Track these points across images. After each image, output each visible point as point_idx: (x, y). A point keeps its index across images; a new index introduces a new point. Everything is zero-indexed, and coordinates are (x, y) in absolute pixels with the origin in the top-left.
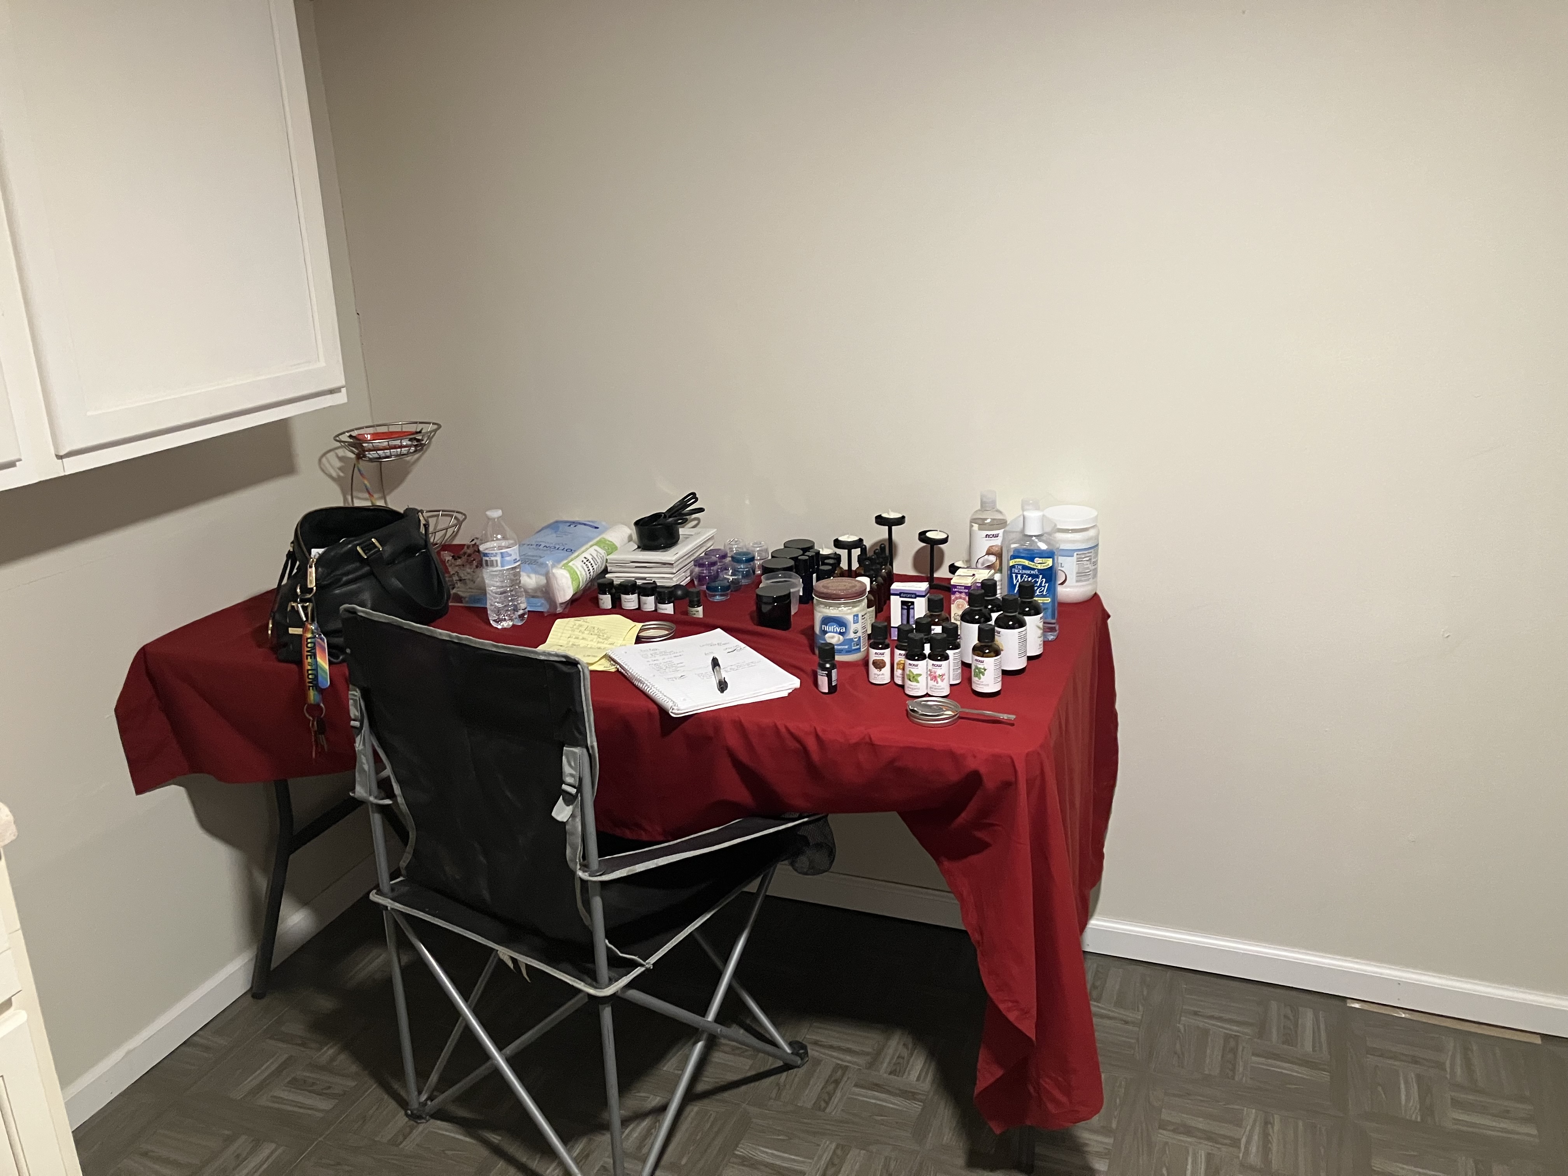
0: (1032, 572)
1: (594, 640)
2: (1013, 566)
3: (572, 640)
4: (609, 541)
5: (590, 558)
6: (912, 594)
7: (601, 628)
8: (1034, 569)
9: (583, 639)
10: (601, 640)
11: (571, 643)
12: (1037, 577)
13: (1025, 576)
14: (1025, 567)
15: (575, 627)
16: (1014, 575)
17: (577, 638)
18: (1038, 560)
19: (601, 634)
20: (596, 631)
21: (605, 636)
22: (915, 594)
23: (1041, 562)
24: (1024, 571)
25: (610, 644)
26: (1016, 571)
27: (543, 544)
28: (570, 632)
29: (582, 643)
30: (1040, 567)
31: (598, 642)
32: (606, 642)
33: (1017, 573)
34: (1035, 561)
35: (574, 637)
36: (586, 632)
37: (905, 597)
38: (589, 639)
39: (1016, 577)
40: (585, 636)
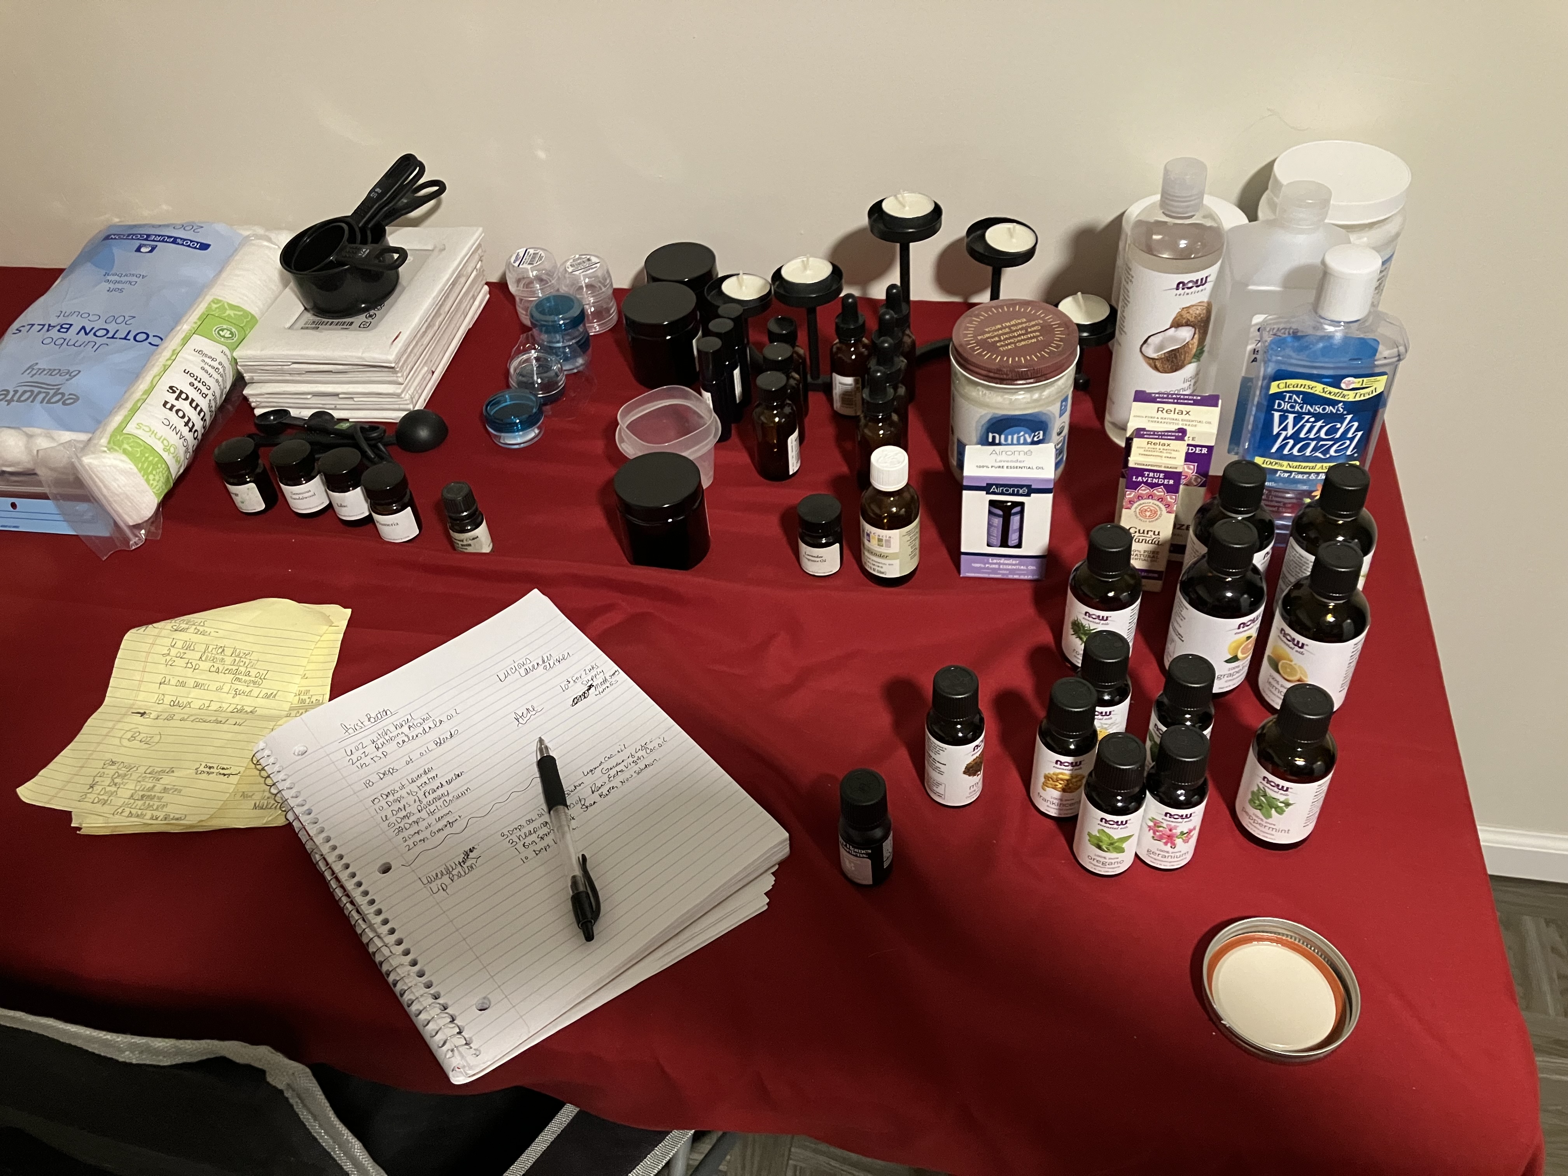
0: (1329, 409)
1: (226, 688)
2: (1280, 396)
3: (171, 692)
4: (233, 307)
5: (183, 384)
6: (1021, 486)
7: (242, 647)
8: (1334, 403)
9: (197, 685)
10: (241, 687)
11: (167, 699)
12: (1340, 418)
13: (1307, 417)
14: (1310, 398)
15: (174, 652)
16: (1277, 415)
17: (183, 684)
18: (1350, 383)
19: (243, 669)
20: (229, 660)
21: (253, 672)
22: (1028, 487)
23: (1358, 386)
24: (1307, 408)
25: (267, 696)
26: (1286, 406)
27: (78, 323)
28: (162, 668)
29: (197, 699)
30: (1351, 397)
31: (237, 693)
32: (256, 692)
33: (1287, 411)
34: (1343, 385)
35: (173, 681)
36: (205, 665)
37: (1002, 494)
38: (213, 687)
39: (1283, 419)
40: (201, 677)
